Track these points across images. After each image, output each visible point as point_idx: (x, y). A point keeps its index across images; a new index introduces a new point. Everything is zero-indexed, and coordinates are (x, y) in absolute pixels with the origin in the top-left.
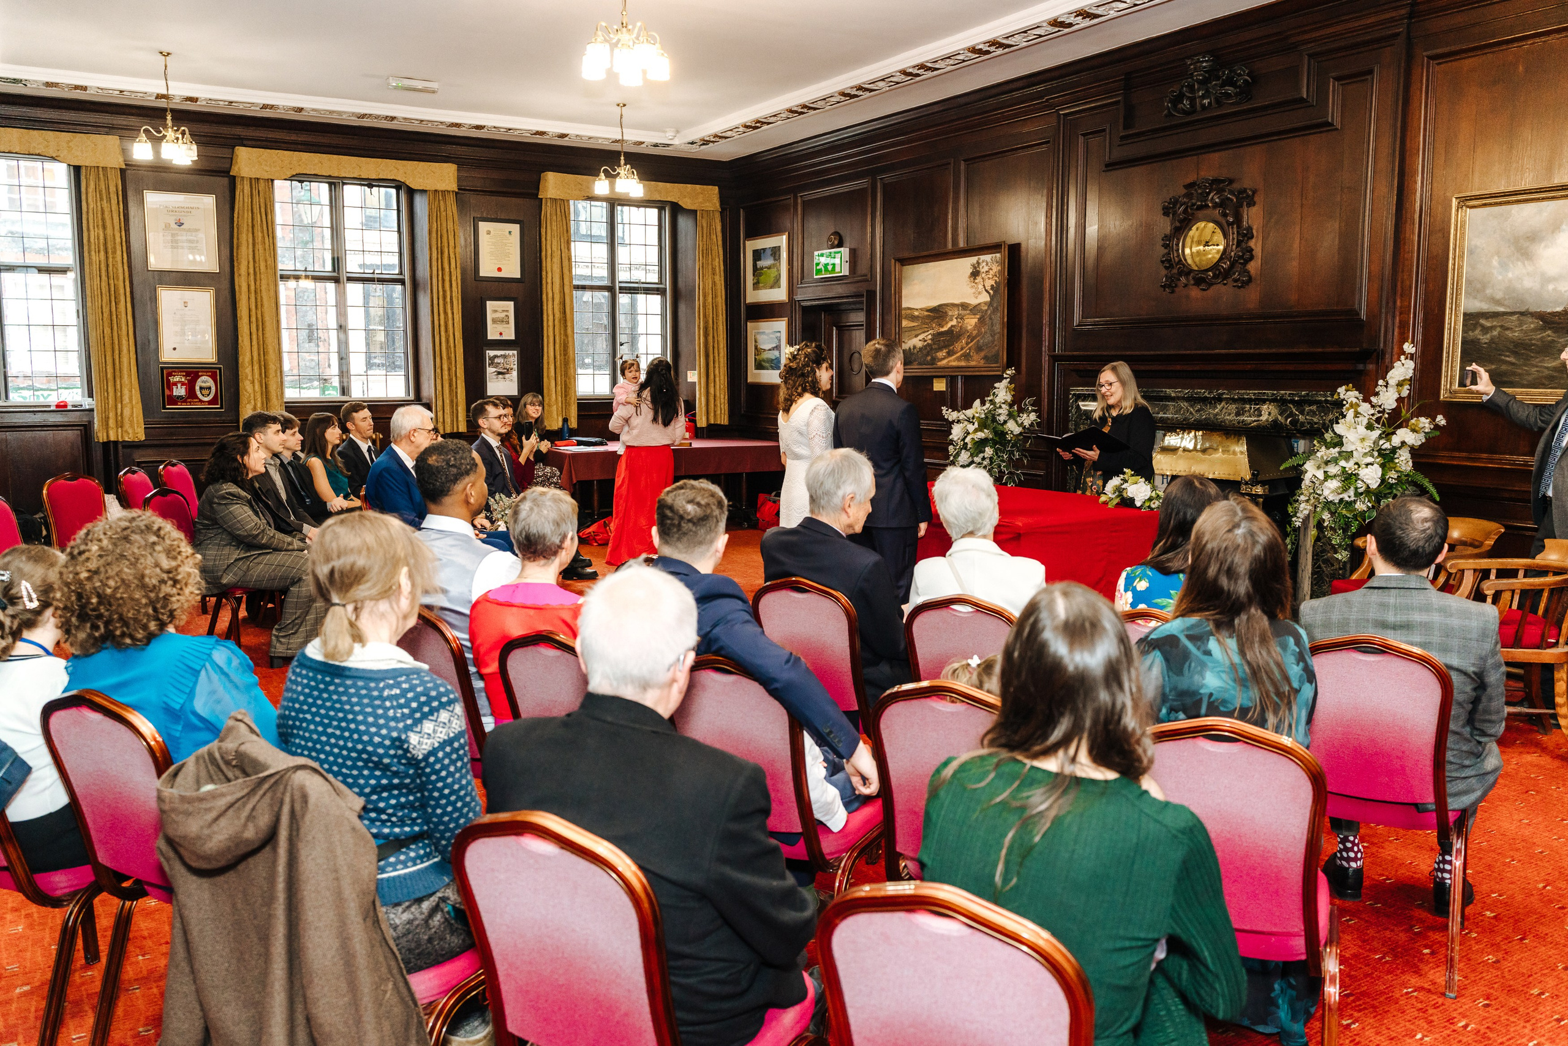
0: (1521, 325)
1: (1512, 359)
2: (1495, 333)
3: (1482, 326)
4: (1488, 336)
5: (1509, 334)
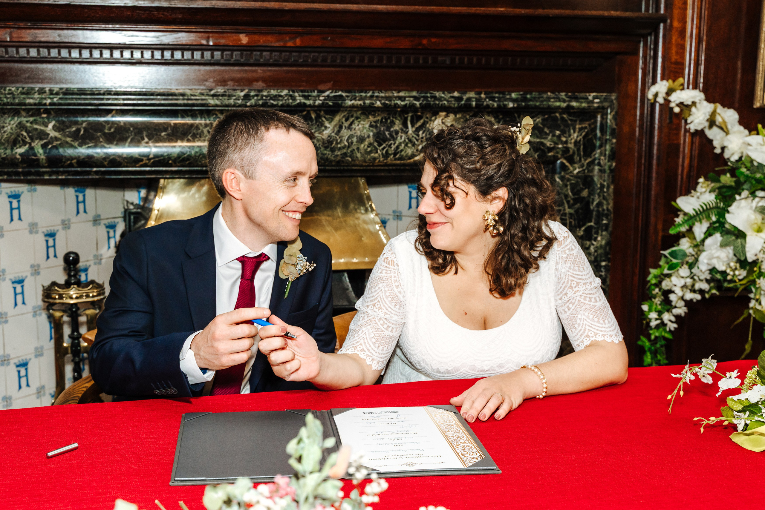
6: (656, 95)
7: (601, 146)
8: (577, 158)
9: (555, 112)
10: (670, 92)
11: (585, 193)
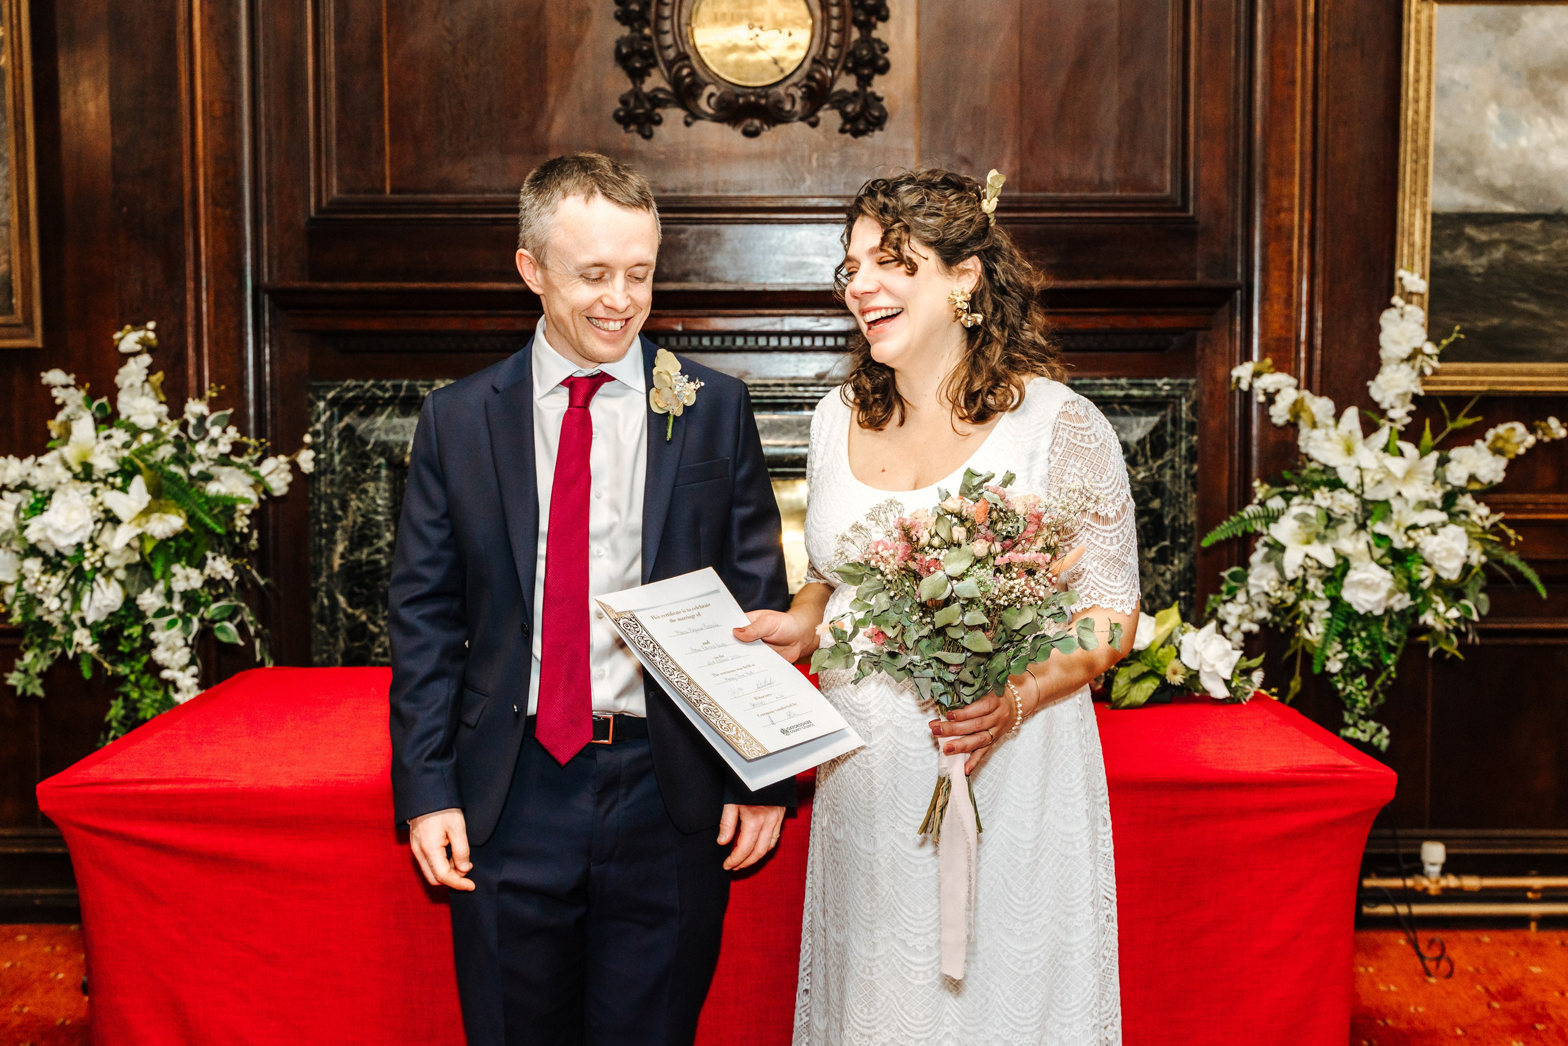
0: (1547, 240)
1: (1533, 307)
2: (1498, 254)
3: (1471, 240)
4: (1484, 260)
5: (1527, 258)
6: (1239, 379)
7: (1173, 445)
8: (1140, 459)
9: (1111, 403)
10: (1257, 374)
11: (1156, 504)
